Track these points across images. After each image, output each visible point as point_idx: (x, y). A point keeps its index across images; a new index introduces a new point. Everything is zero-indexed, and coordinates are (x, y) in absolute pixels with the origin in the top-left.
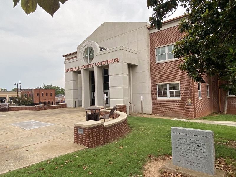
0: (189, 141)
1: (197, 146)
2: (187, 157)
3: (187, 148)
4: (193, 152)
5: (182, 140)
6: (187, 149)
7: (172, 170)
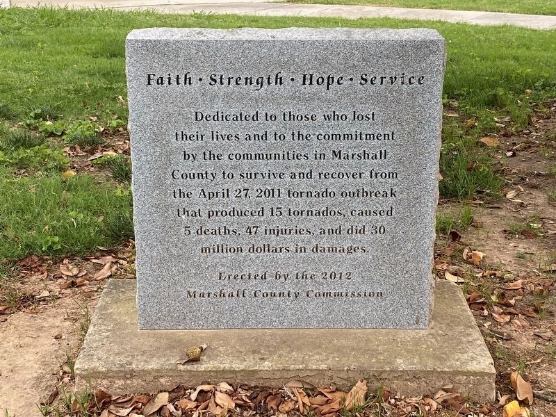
0: (272, 127)
1: (329, 154)
2: (252, 249)
3: (256, 185)
4: (301, 203)
5: (217, 126)
6: (253, 194)
7: (159, 374)
